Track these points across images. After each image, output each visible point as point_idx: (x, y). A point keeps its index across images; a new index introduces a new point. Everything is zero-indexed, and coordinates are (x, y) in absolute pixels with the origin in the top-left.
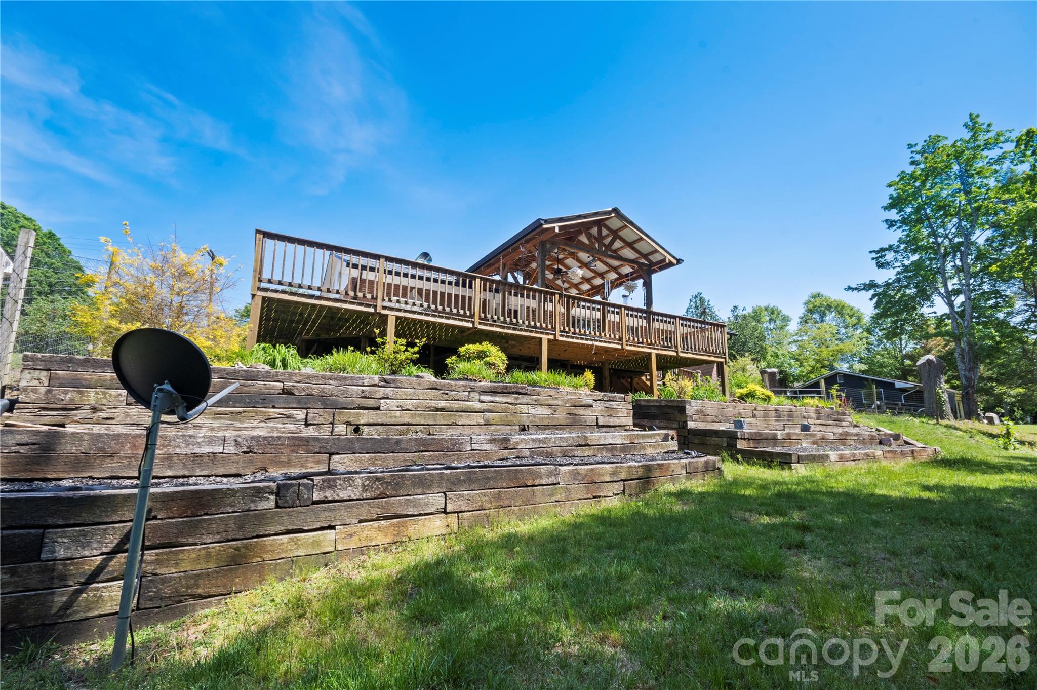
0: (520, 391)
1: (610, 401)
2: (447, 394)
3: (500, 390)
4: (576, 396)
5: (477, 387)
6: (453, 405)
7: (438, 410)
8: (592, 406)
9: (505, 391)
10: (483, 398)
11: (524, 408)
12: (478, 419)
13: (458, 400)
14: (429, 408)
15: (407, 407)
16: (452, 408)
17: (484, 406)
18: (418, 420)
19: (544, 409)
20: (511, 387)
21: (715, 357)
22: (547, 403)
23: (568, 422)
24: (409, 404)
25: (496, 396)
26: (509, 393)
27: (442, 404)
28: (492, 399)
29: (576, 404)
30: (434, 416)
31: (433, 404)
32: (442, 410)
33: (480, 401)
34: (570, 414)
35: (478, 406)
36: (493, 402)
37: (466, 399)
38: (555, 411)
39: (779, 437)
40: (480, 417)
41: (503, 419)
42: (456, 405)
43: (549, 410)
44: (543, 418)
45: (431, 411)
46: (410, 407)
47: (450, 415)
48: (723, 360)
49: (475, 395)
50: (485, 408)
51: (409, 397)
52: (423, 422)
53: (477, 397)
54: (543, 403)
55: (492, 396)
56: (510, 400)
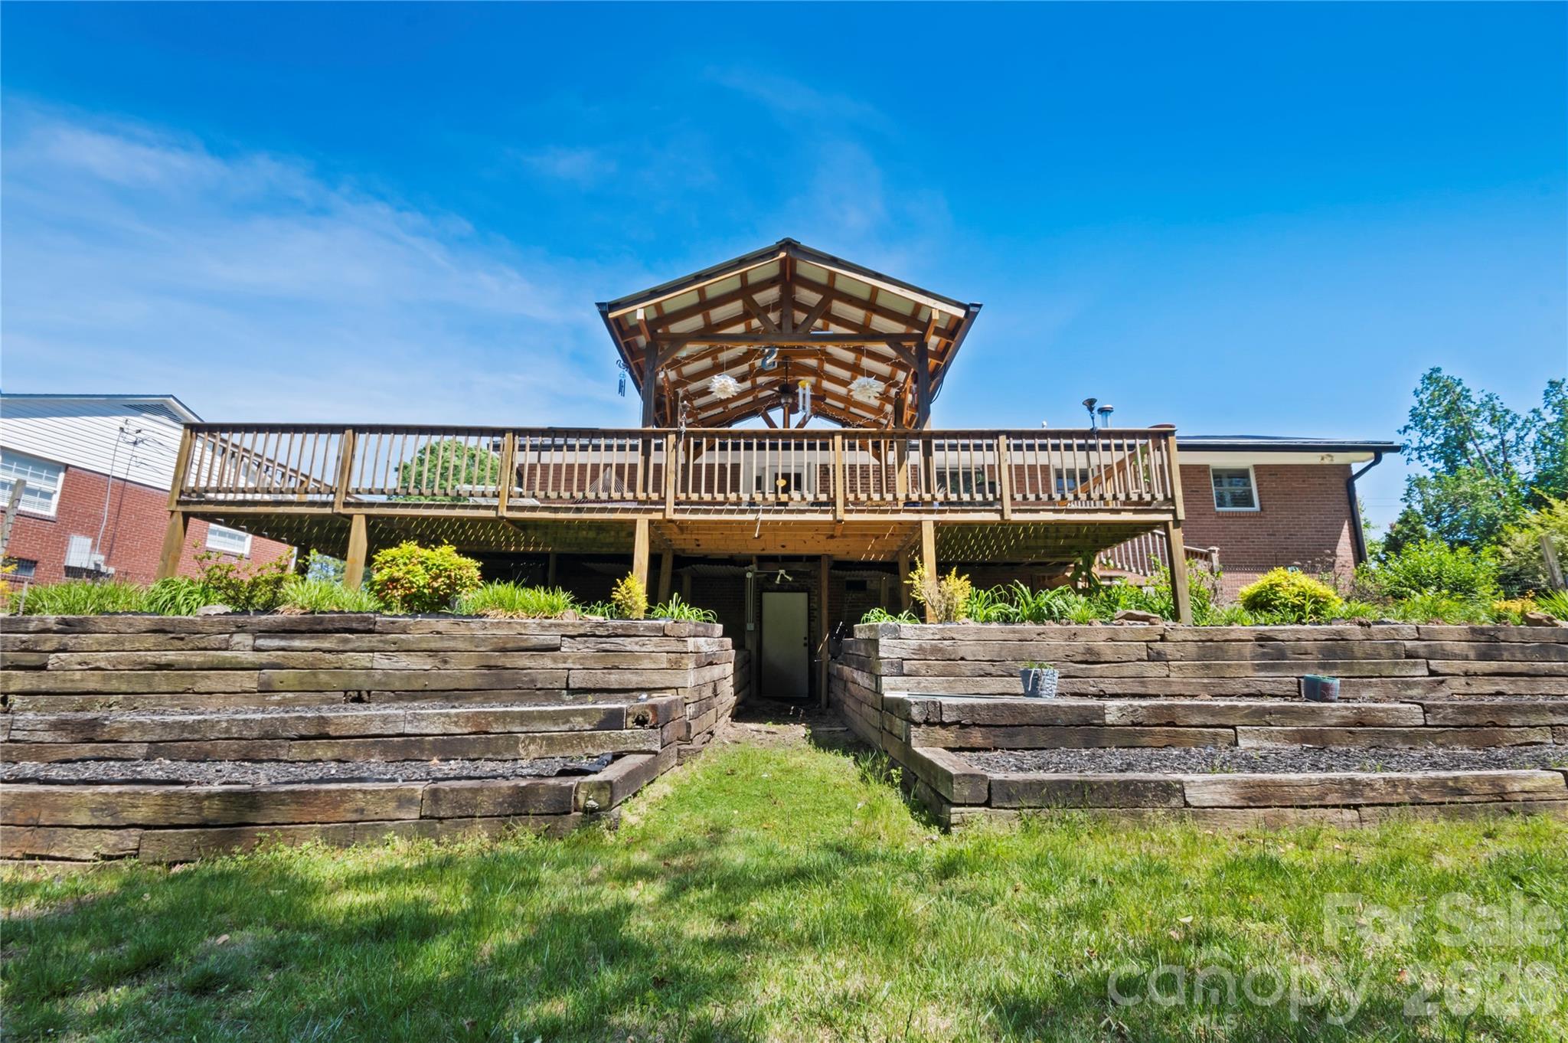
0: (355, 625)
1: (617, 636)
2: (182, 639)
3: (303, 628)
4: (511, 628)
5: (252, 624)
6: (193, 659)
7: (160, 667)
8: (557, 649)
9: (318, 627)
10: (260, 642)
11: (363, 659)
12: (248, 681)
13: (205, 649)
14: (141, 664)
15: (98, 664)
16: (190, 663)
17: (263, 657)
18: (114, 685)
19: (415, 659)
20: (332, 620)
21: (1135, 512)
22: (424, 646)
23: (479, 682)
24: (101, 659)
25: (292, 638)
26: (330, 632)
27: (171, 656)
28: (283, 643)
29: (509, 646)
30: (148, 680)
31: (151, 657)
32: (168, 666)
33: (256, 649)
34: (489, 667)
35: (250, 657)
36: (283, 649)
37: (224, 646)
38: (445, 662)
39: (1109, 719)
40: (251, 677)
41: (306, 680)
42: (198, 658)
43: (430, 660)
44: (409, 677)
45: (145, 669)
46: (102, 664)
47: (183, 676)
48: (1168, 517)
49: (246, 639)
50: (264, 661)
51: (105, 648)
52: (124, 688)
53: (251, 642)
54: (414, 647)
55: (282, 638)
56: (326, 645)
